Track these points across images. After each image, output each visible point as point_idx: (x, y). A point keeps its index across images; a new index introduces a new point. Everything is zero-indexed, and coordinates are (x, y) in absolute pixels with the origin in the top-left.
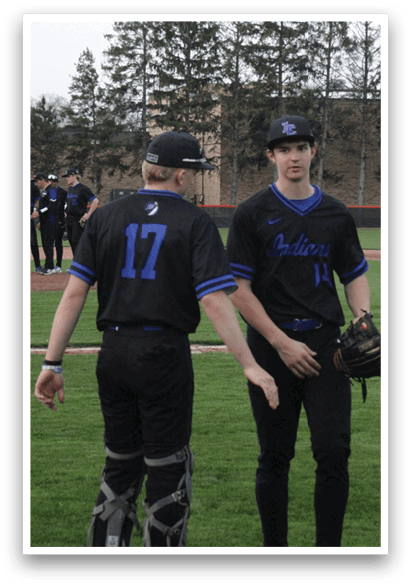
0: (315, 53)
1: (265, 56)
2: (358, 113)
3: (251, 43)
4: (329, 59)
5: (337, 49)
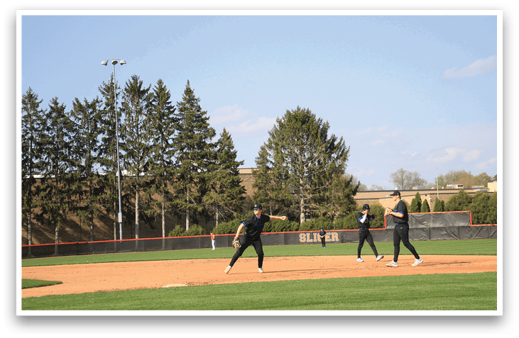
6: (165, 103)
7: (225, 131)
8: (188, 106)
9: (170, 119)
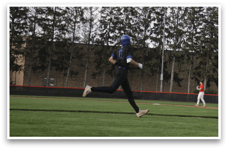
0: (69, 23)
1: (47, 23)
2: (86, 50)
3: (42, 17)
4: (75, 26)
5: (79, 22)
9: (200, 15)
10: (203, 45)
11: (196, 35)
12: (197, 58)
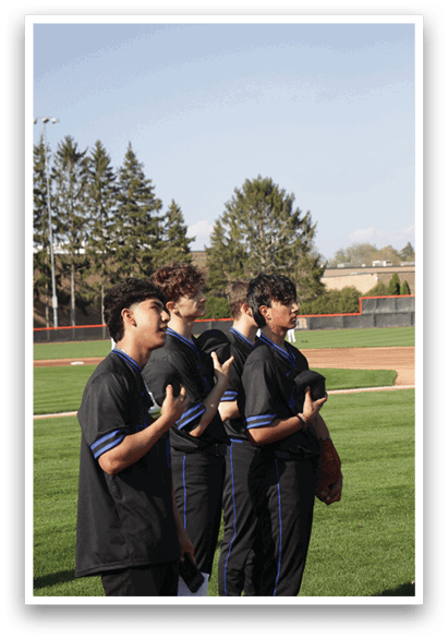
6: (105, 169)
7: (173, 202)
8: (129, 173)
9: (110, 188)
10: (121, 240)
11: (108, 224)
12: (113, 263)
